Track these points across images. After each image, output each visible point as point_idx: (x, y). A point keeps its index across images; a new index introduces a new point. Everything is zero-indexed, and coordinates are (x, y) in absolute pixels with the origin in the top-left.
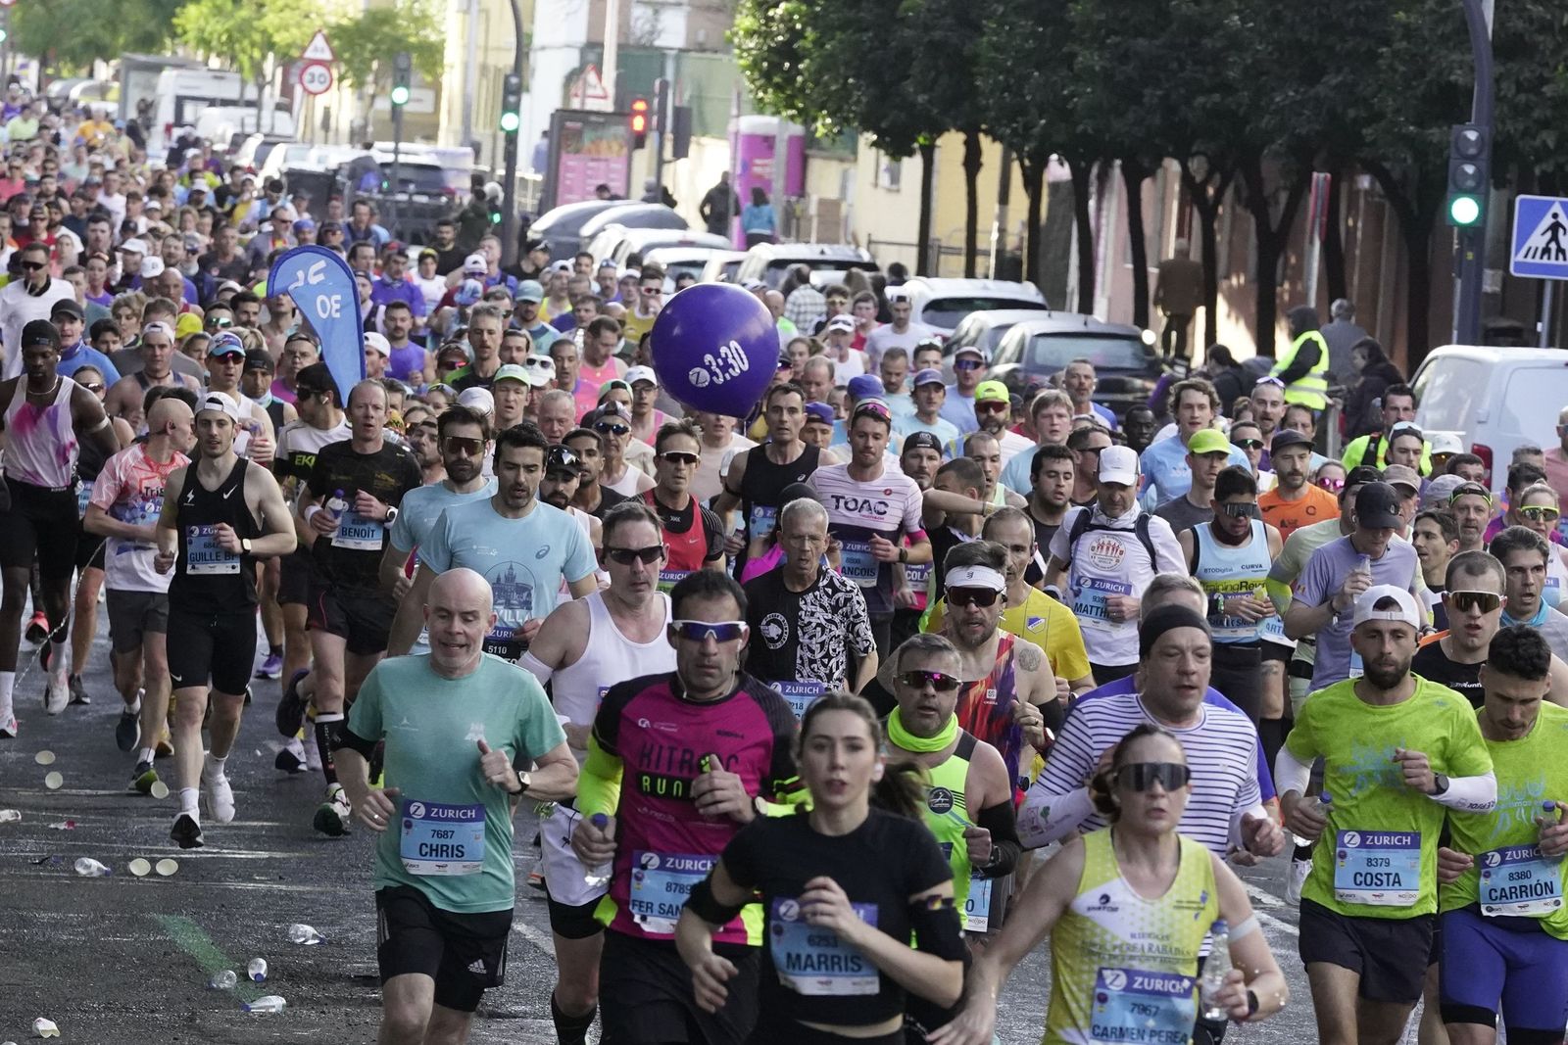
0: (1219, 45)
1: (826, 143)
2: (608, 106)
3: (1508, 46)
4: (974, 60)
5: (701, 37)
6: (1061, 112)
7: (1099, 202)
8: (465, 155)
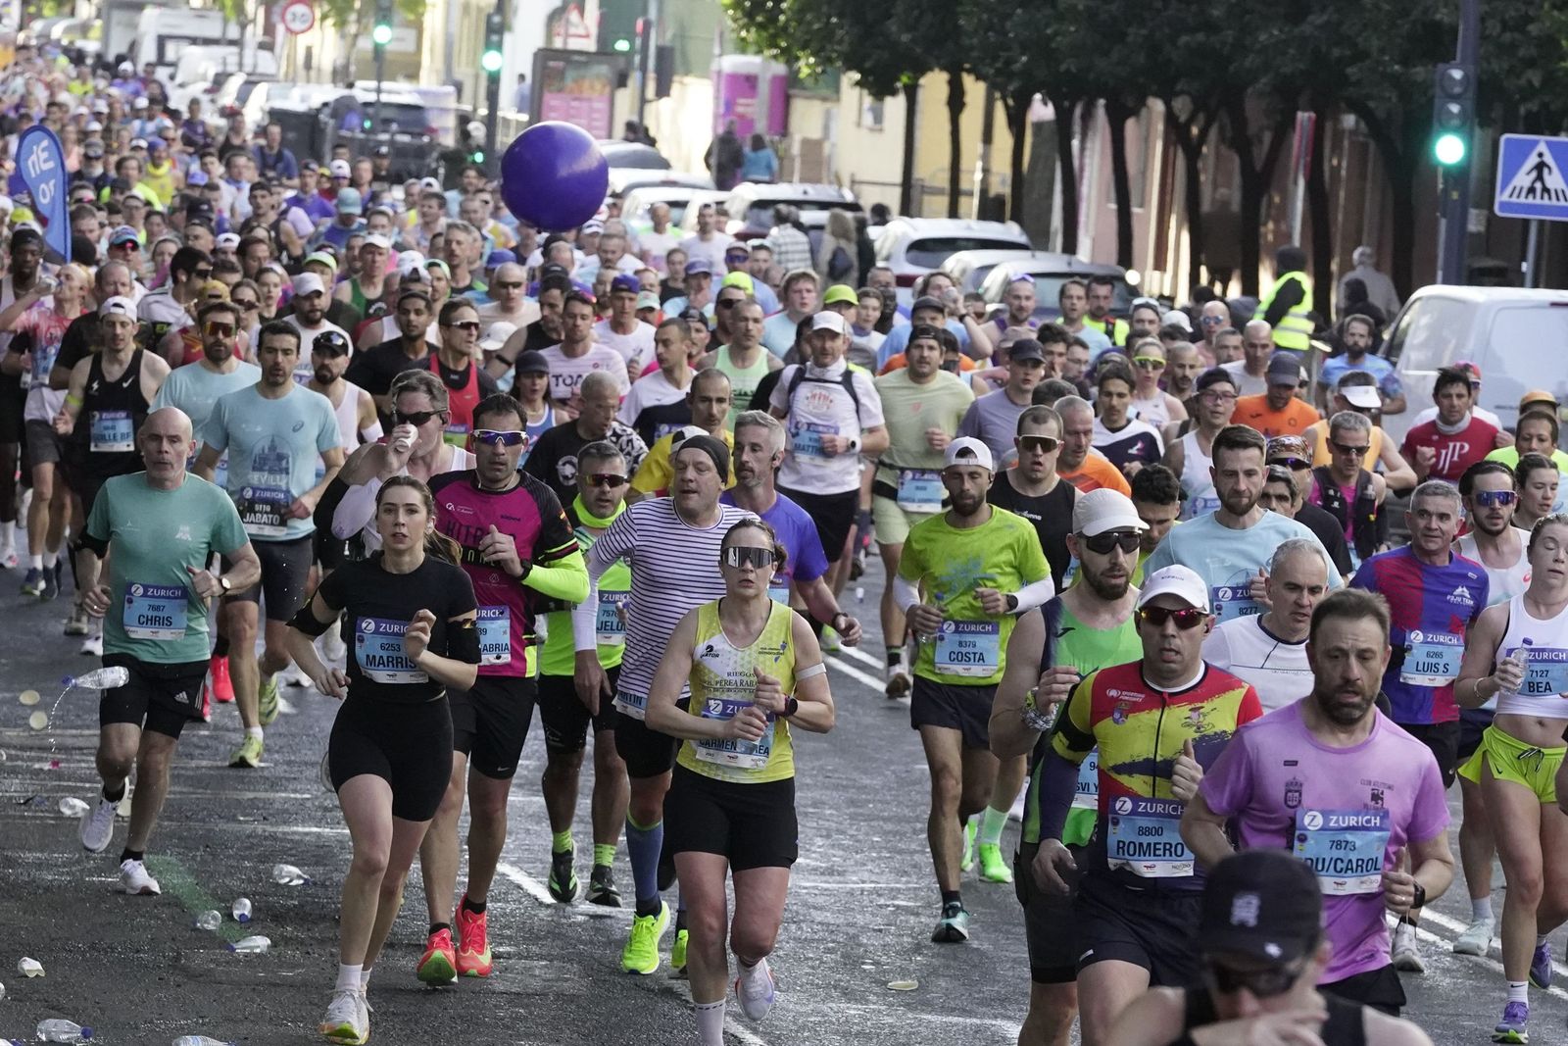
1: (810, 82)
2: (590, 45)
6: (1044, 50)
7: (1083, 142)
8: (448, 93)
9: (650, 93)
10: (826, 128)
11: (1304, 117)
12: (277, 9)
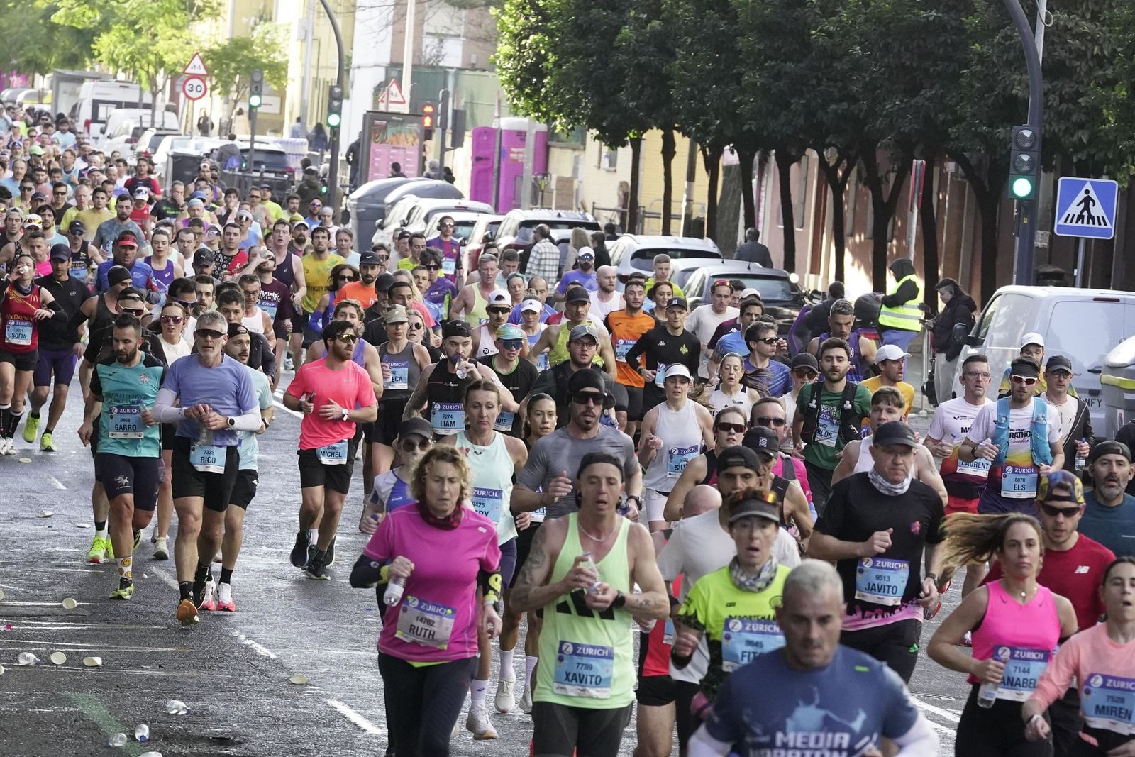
0: (846, 67)
1: (564, 136)
2: (405, 109)
3: (1054, 70)
4: (669, 77)
5: (473, 60)
6: (732, 115)
7: (760, 180)
8: (302, 143)
9: (448, 144)
10: (575, 170)
11: (917, 163)
12: (179, 82)
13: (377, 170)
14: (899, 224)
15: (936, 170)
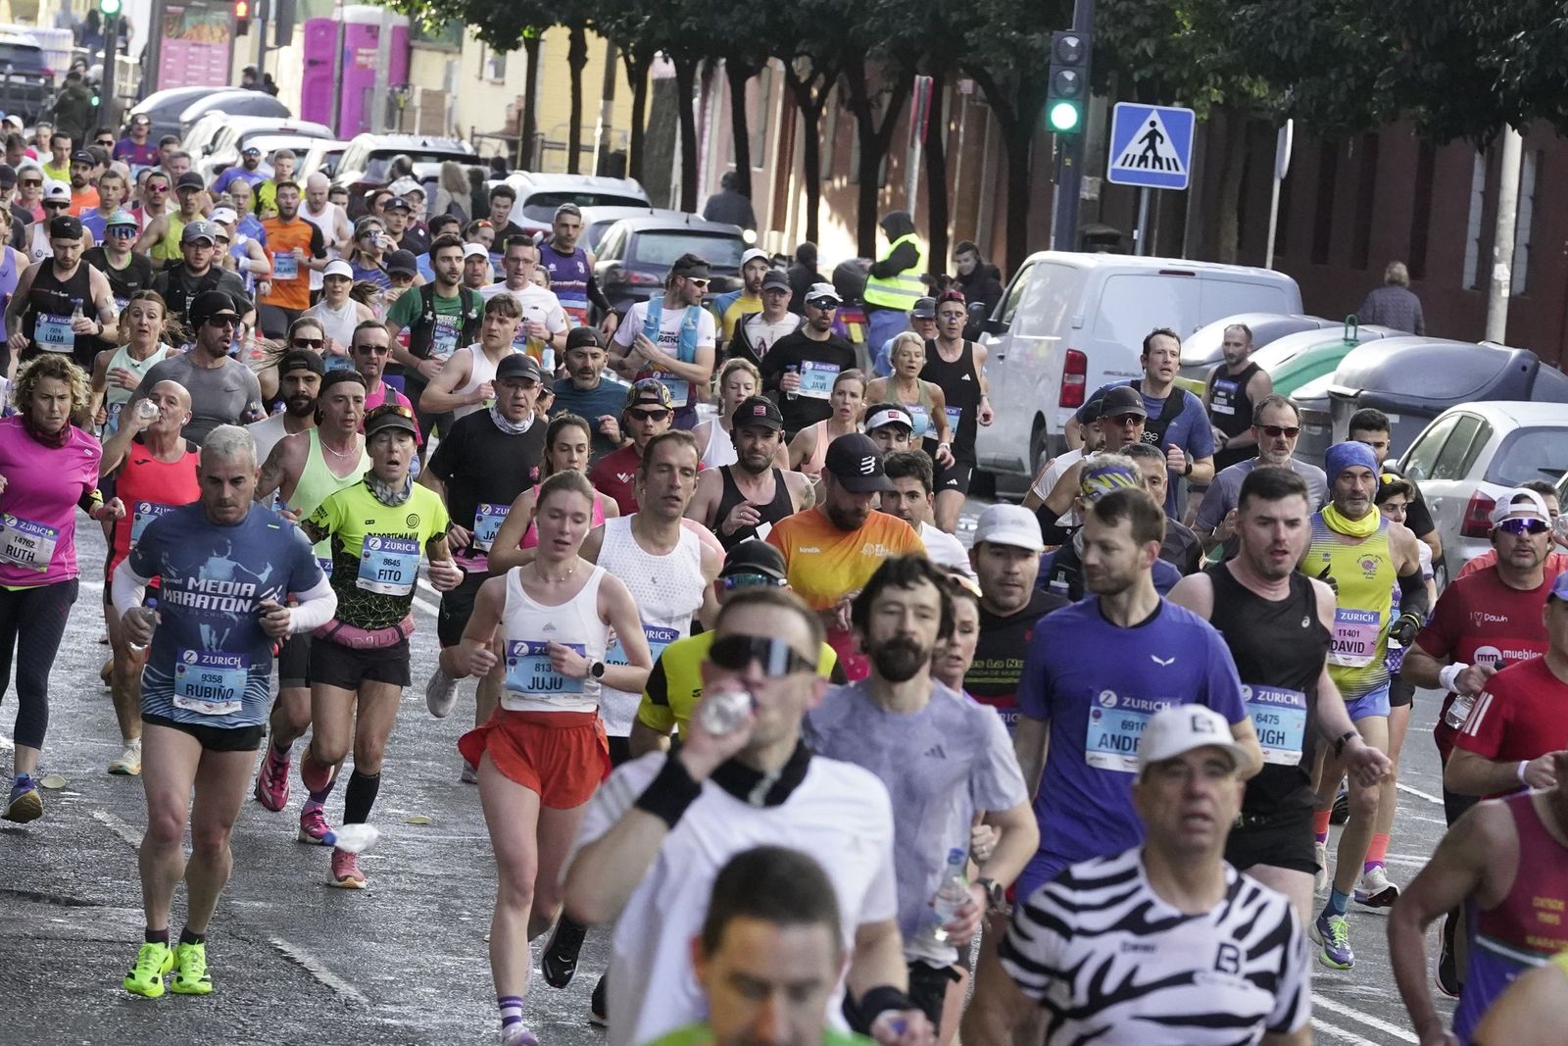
1: (433, 34)
6: (665, 8)
7: (704, 101)
8: (64, 36)
9: (271, 41)
10: (448, 80)
11: (922, 80)
13: (170, 77)
14: (895, 163)
15: (947, 91)
